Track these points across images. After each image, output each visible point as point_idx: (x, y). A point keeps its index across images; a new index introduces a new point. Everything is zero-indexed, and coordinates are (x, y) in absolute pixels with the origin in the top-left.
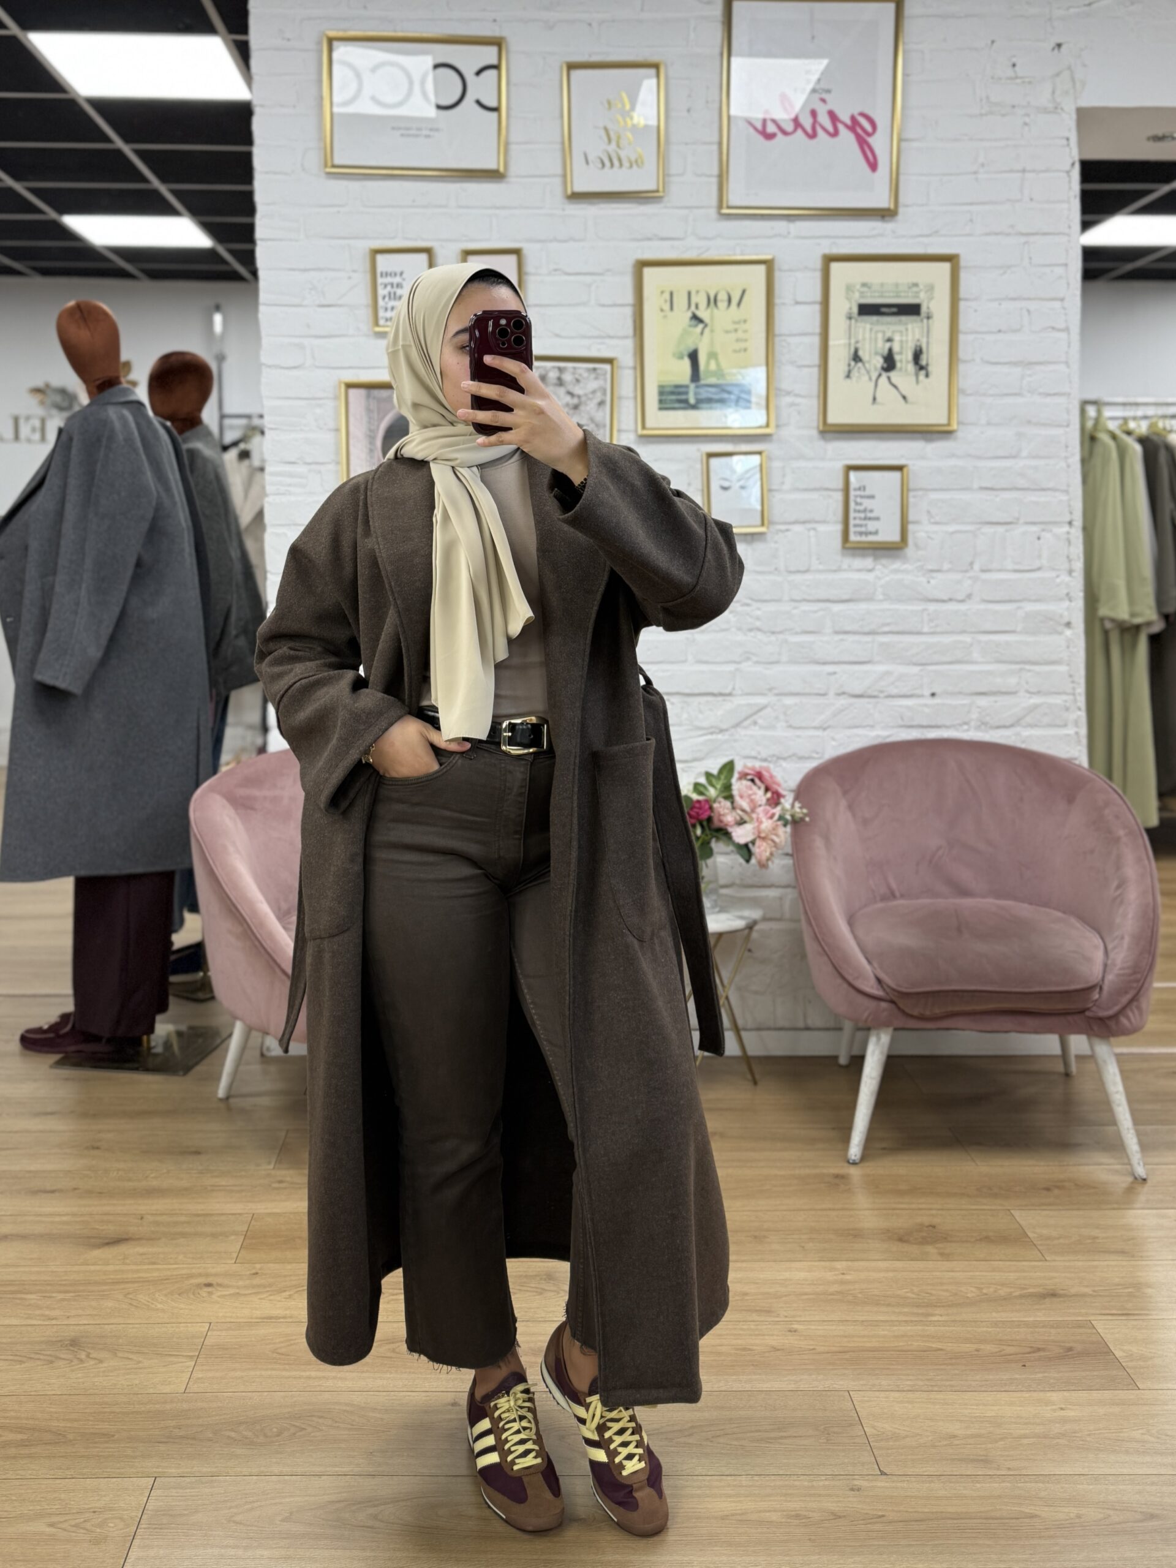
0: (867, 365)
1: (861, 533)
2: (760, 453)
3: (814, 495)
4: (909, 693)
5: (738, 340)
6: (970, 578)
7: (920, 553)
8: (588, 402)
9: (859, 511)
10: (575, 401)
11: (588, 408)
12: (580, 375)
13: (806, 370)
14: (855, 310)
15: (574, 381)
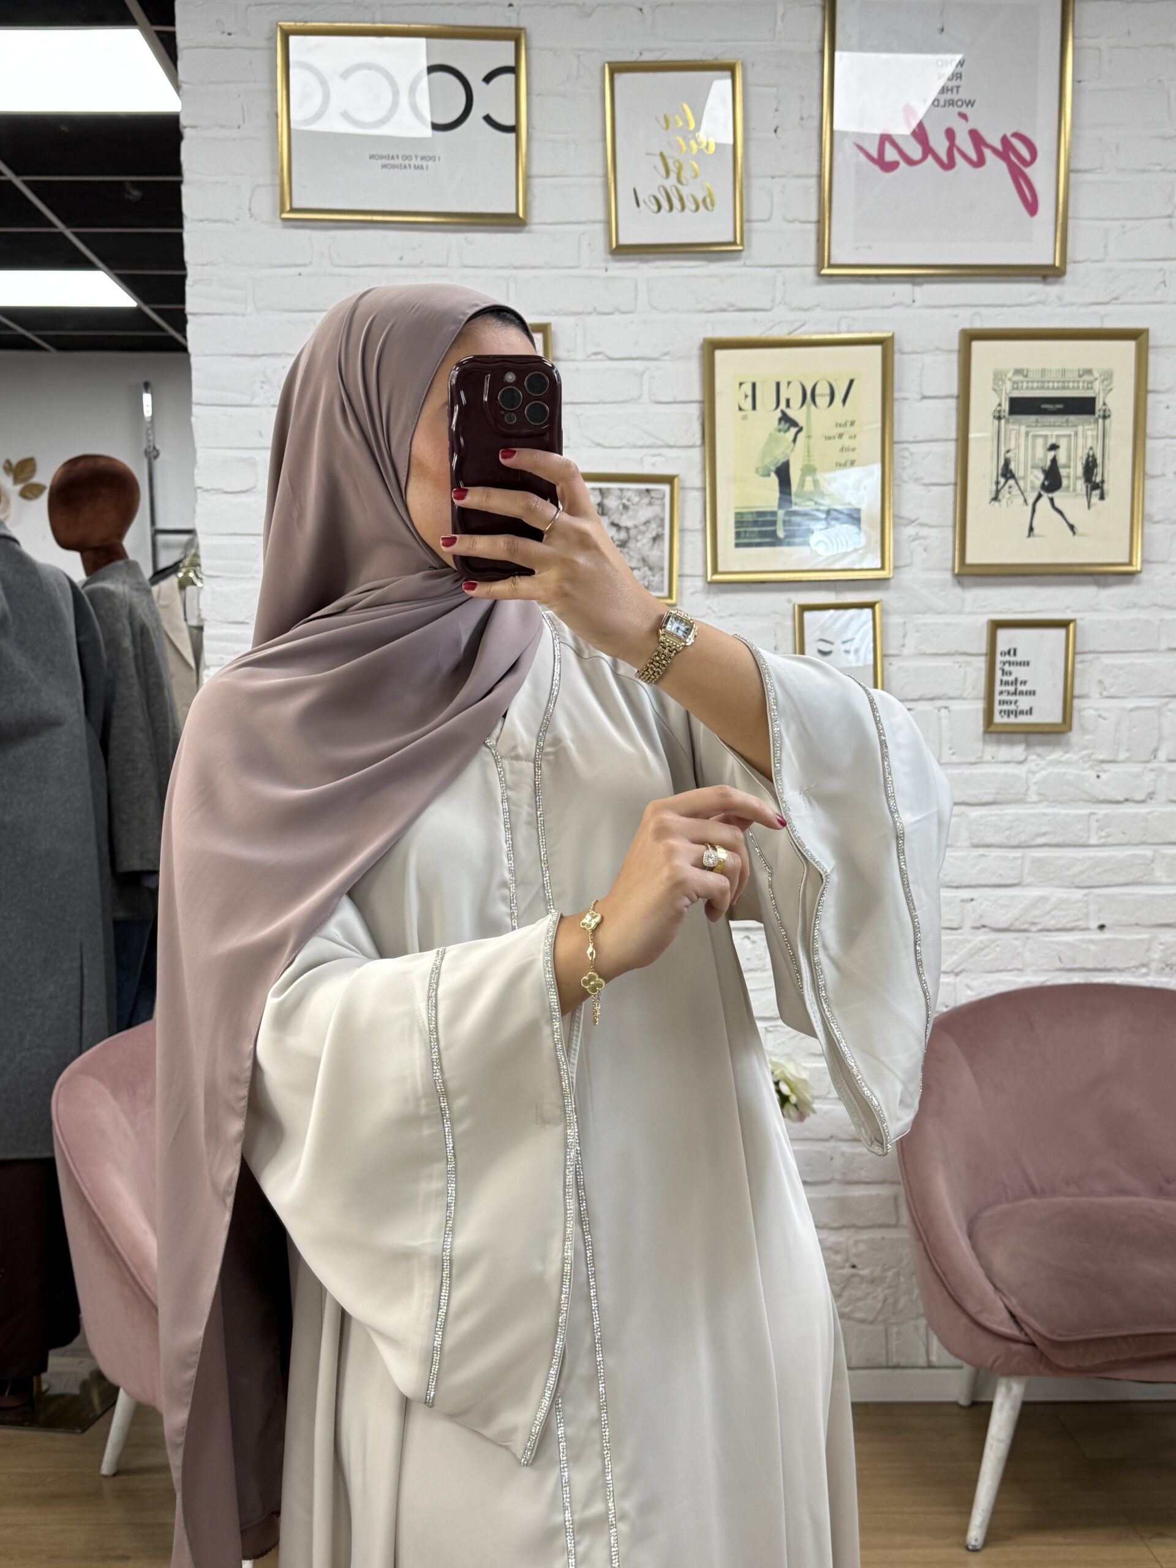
0: (1021, 483)
1: (1009, 713)
2: (871, 606)
3: (947, 662)
4: (1070, 925)
5: (842, 450)
6: (1152, 770)
7: (1088, 737)
8: (639, 537)
9: (1007, 683)
10: (623, 535)
11: (639, 545)
12: (629, 500)
13: (935, 488)
14: (1006, 406)
15: (621, 507)
